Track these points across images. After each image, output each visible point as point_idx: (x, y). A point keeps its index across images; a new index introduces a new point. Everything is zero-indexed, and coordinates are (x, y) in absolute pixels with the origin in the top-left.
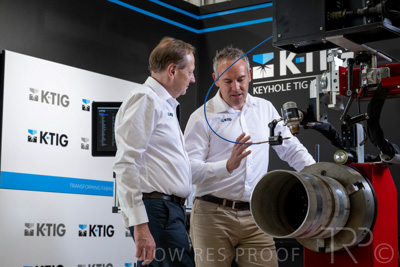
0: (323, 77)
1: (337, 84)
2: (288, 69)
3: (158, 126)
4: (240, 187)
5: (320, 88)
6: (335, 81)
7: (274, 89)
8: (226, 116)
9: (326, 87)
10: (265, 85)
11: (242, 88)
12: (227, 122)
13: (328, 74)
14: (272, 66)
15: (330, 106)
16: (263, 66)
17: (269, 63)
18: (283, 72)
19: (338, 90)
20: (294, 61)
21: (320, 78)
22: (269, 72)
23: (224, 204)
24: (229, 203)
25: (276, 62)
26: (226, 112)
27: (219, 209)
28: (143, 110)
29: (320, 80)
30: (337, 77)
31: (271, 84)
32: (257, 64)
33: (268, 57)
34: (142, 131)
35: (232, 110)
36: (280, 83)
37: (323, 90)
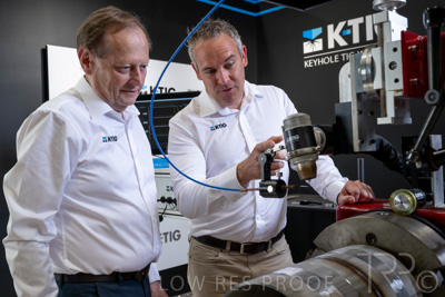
0: (365, 57)
1: (398, 73)
2: (336, 43)
3: (79, 164)
4: (250, 223)
5: (358, 81)
6: (392, 66)
7: (323, 61)
8: (217, 121)
9: (371, 78)
10: (315, 58)
11: (232, 78)
12: (220, 130)
13: (376, 52)
14: (320, 40)
15: (381, 121)
16: (313, 41)
17: (317, 38)
18: (331, 45)
19: (400, 85)
20: (341, 34)
21: (358, 60)
22: (318, 46)
23: (228, 248)
24: (235, 247)
25: (324, 36)
26: (217, 115)
27: (222, 256)
28: (47, 141)
29: (359, 64)
30: (398, 58)
31: (320, 57)
32: (307, 40)
33: (317, 31)
34: (47, 179)
35: (227, 111)
36: (329, 55)
37: (365, 86)
